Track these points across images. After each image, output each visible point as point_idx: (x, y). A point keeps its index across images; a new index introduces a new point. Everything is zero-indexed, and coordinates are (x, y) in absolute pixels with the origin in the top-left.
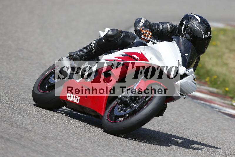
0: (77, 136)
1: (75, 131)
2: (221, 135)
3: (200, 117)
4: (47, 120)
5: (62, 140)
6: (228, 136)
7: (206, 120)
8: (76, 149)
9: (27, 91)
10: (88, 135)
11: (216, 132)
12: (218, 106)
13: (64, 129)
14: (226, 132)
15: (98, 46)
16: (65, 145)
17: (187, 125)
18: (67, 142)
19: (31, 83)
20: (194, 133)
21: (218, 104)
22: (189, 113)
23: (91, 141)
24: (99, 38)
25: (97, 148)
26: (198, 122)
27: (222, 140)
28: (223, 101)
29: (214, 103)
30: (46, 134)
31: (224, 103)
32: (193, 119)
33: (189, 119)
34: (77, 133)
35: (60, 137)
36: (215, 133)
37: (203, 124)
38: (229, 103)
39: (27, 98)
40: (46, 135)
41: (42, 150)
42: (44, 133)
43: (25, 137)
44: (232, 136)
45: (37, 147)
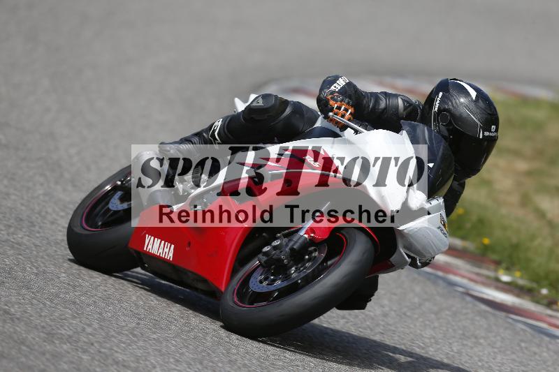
0: (127, 335)
1: (124, 324)
2: (469, 350)
3: (420, 305)
4: (57, 296)
5: (92, 344)
6: (486, 352)
7: (436, 314)
8: (124, 366)
9: (13, 223)
10: (155, 336)
11: (457, 342)
12: (465, 281)
13: (96, 319)
14: (481, 344)
15: (228, 131)
16: (97, 358)
17: (390, 323)
18: (103, 350)
19: (22, 204)
20: (405, 341)
21: (463, 277)
22: (395, 294)
23: (160, 351)
24: (233, 113)
25: (174, 367)
26: (416, 316)
27: (470, 362)
28: (477, 270)
29: (455, 274)
30: (54, 330)
31: (478, 274)
32: (405, 310)
33: (395, 309)
34: (127, 328)
35: (87, 338)
36: (456, 344)
37: (427, 323)
38: (491, 274)
39: (13, 240)
40: (54, 332)
41: (42, 367)
42: (50, 326)
43: (5, 333)
44: (495, 353)
45: (32, 357)
